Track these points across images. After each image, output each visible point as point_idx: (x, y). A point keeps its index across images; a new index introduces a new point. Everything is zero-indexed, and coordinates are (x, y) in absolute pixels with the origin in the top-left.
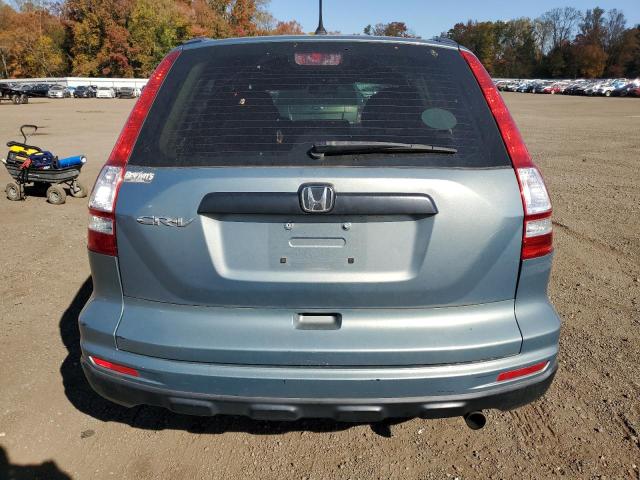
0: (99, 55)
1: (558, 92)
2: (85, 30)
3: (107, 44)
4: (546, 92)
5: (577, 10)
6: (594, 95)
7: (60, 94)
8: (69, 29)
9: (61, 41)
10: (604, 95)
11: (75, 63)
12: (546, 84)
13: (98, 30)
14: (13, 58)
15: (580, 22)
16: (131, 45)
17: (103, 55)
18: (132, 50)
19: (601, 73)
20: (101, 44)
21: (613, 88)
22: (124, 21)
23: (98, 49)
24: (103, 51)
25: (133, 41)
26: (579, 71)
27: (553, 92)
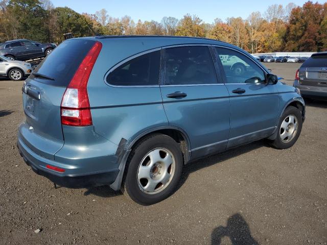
0: (300, 41)
2: (296, 28)
3: (306, 34)
7: (269, 60)
8: (288, 28)
9: (284, 35)
11: (286, 45)
13: (304, 27)
14: (259, 44)
16: (320, 34)
17: (302, 41)
18: (320, 37)
20: (303, 35)
22: (318, 21)
23: (300, 37)
24: (303, 38)
25: (321, 32)
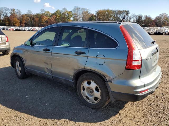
1: (13, 30)
4: (9, 30)
5: (8, 8)
6: (23, 31)
10: (26, 31)
12: (9, 28)
15: (10, 11)
19: (19, 25)
21: (28, 29)
26: (13, 25)
27: (12, 30)
